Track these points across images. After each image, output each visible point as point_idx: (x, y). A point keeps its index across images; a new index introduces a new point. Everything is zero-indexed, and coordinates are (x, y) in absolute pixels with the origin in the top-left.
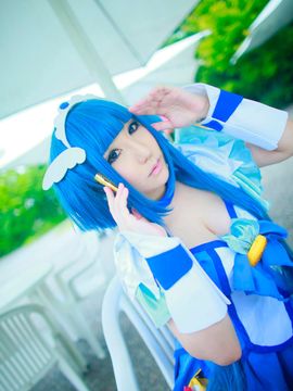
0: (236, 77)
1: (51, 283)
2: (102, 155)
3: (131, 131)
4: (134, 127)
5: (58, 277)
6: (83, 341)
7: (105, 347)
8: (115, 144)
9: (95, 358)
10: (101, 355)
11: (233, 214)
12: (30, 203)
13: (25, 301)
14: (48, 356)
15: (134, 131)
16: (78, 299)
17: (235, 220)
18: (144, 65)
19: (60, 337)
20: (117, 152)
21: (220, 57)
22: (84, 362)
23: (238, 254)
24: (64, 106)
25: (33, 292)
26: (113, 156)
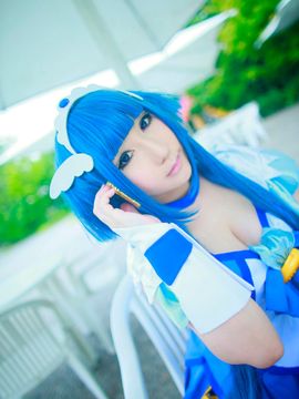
0: (260, 63)
1: (62, 275)
2: (111, 161)
3: (143, 126)
4: (146, 120)
6: (93, 335)
8: (126, 145)
10: (111, 350)
11: (264, 223)
15: (147, 125)
16: (89, 292)
17: (267, 230)
18: (161, 49)
20: (129, 154)
21: (242, 46)
22: (94, 356)
23: (270, 269)
24: (64, 103)
25: (42, 285)
26: (125, 159)
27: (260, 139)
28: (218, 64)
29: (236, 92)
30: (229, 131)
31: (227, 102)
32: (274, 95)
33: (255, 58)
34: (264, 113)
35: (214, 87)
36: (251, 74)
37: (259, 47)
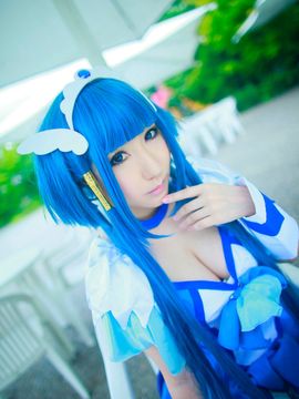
0: (237, 57)
1: (40, 269)
3: (147, 137)
5: (46, 262)
6: (71, 328)
7: (93, 334)
8: (127, 147)
9: (83, 345)
10: (90, 342)
12: (17, 180)
13: (12, 290)
14: (36, 345)
15: (151, 138)
16: (67, 286)
18: (139, 38)
19: (48, 325)
20: (124, 156)
21: (218, 38)
22: (72, 348)
24: (84, 74)
25: (20, 278)
27: (236, 134)
28: (197, 57)
29: (214, 85)
30: (206, 125)
31: (204, 95)
32: (250, 90)
33: (232, 52)
34: (241, 108)
35: (192, 80)
36: (229, 68)
37: (238, 41)
